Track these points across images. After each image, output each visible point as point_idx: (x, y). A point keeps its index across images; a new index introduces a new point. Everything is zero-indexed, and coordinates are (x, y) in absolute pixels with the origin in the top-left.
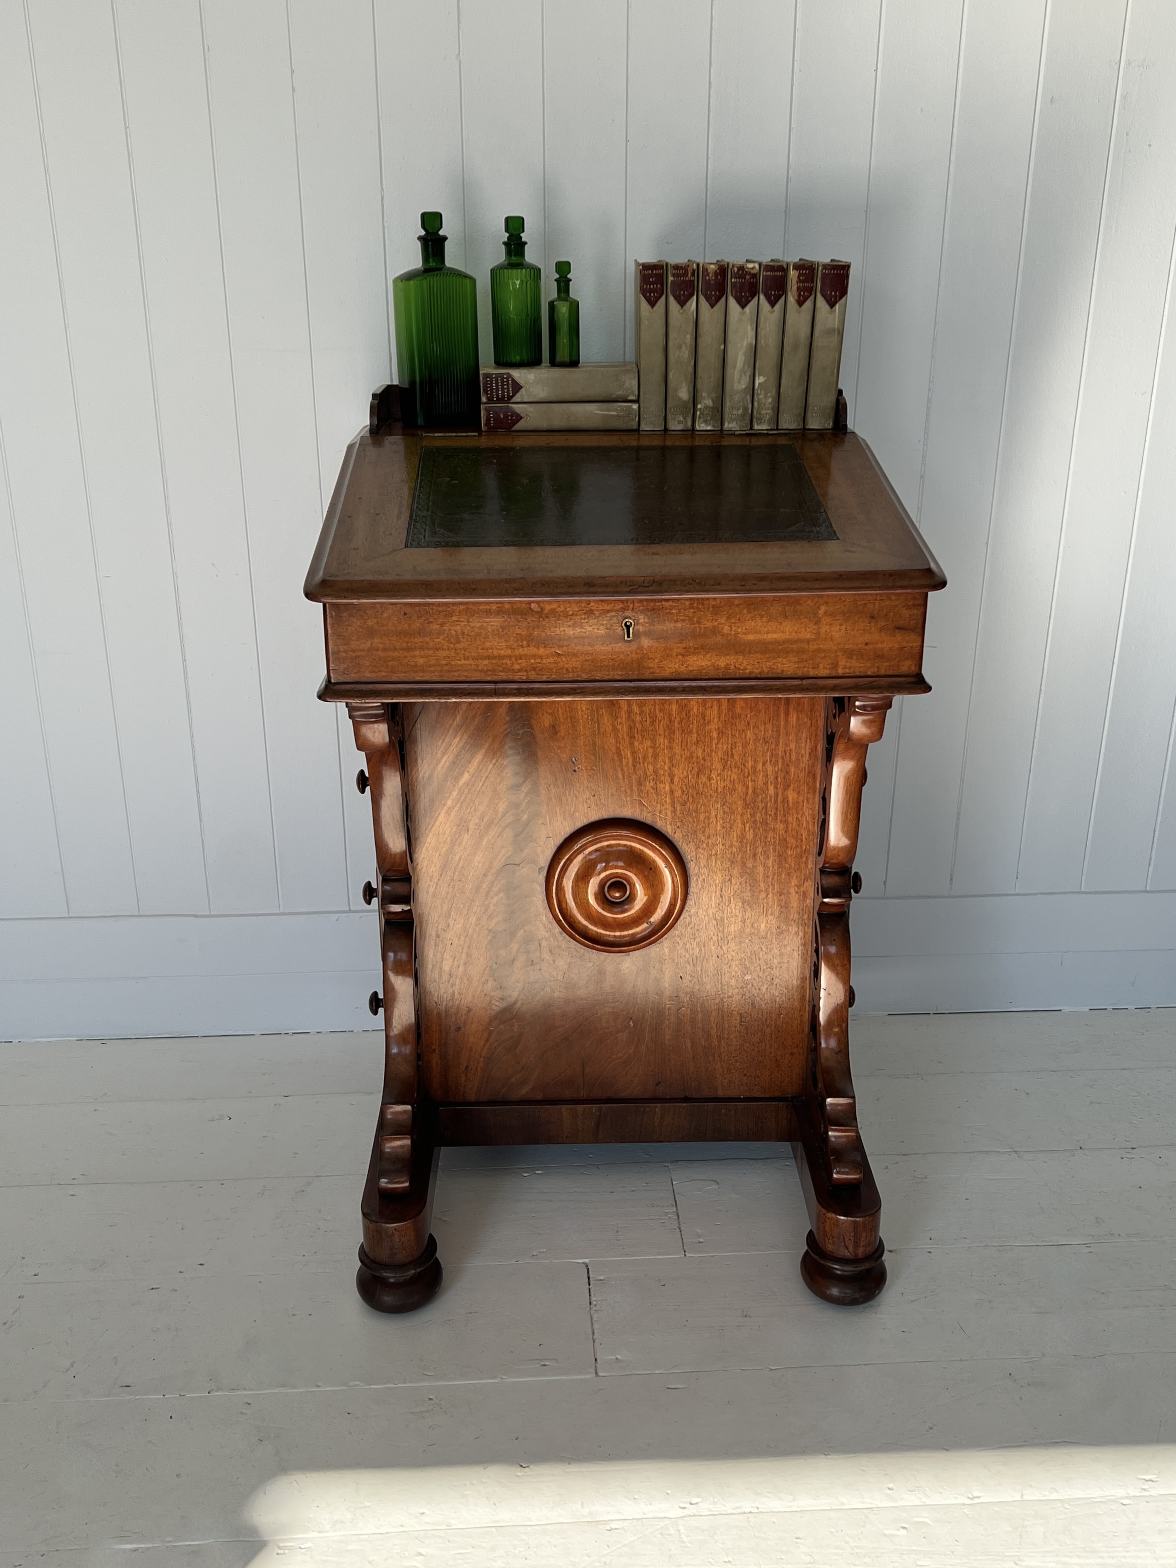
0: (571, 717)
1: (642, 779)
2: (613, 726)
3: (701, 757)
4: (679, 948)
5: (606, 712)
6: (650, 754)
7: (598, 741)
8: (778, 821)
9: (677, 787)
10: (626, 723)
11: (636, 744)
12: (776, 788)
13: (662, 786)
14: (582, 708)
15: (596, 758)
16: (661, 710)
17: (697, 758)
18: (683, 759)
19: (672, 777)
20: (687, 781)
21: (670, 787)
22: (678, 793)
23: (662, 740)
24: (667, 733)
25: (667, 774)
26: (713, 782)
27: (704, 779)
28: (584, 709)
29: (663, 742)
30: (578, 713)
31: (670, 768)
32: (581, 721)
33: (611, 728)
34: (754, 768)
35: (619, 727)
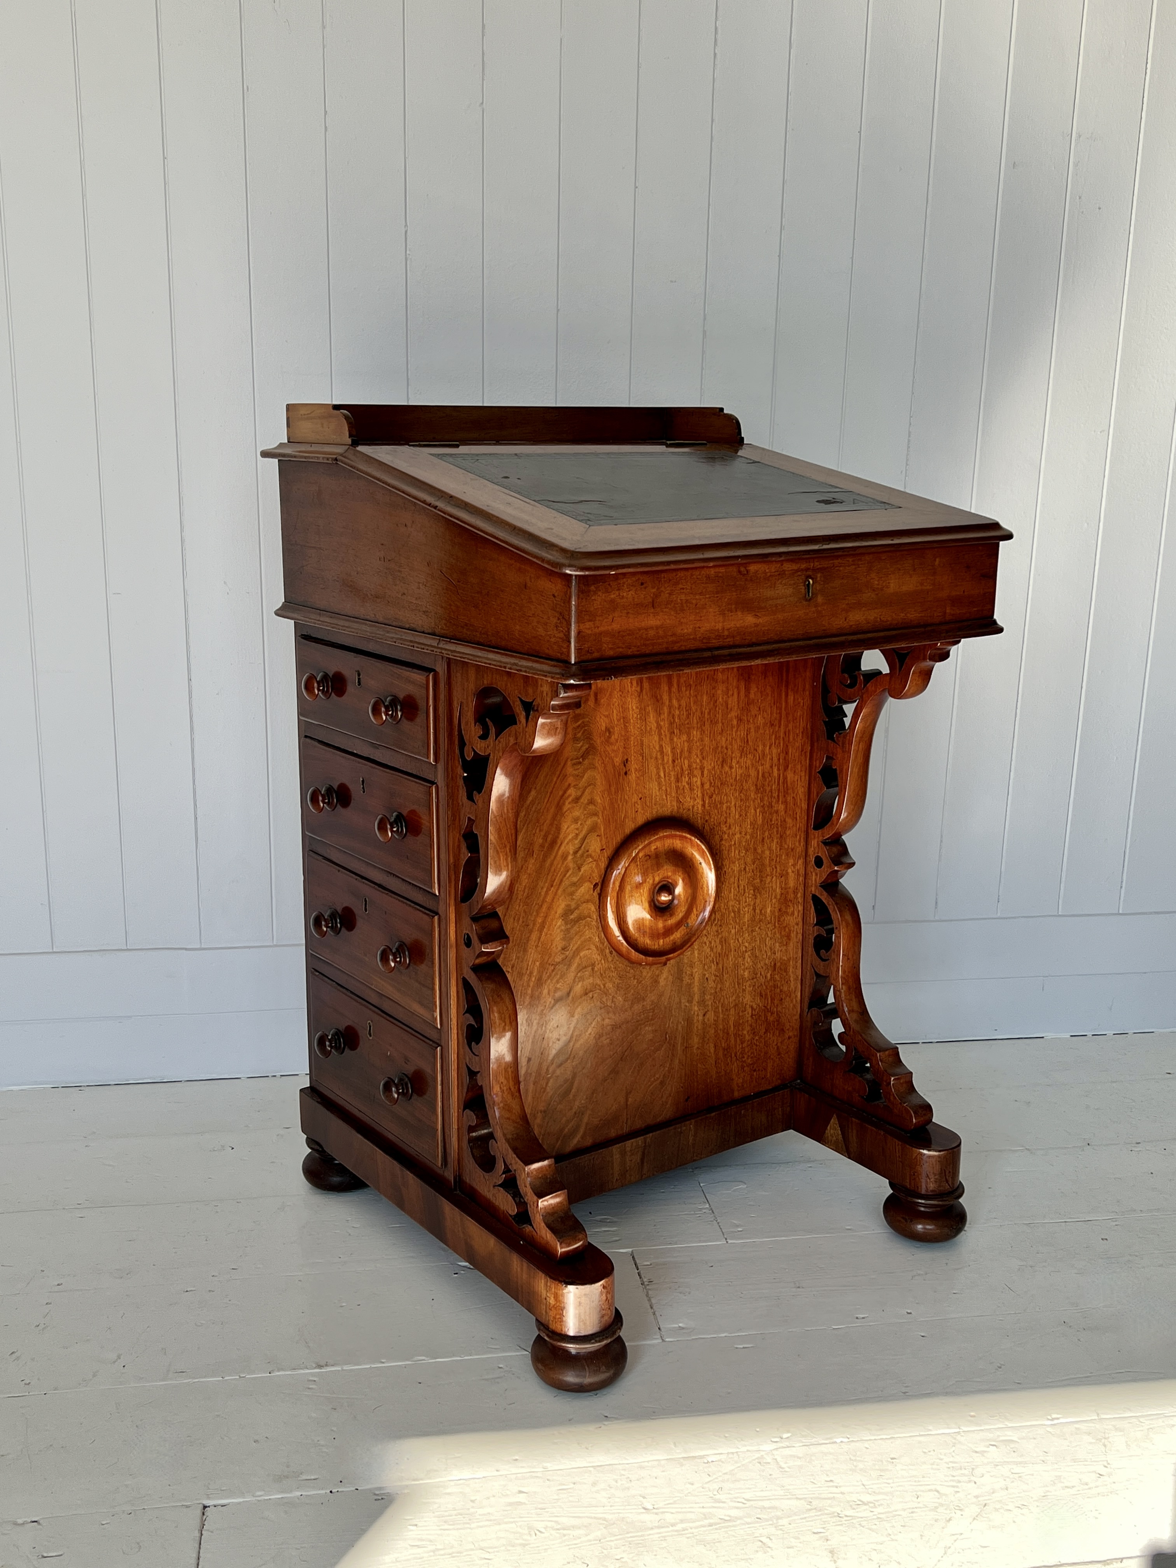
0: (624, 718)
1: (679, 776)
2: (657, 722)
3: (724, 746)
4: (706, 947)
5: (652, 709)
6: (686, 749)
7: (645, 740)
8: (780, 802)
9: (705, 780)
10: (667, 719)
11: (675, 739)
12: (779, 770)
13: (695, 779)
14: (632, 708)
15: (643, 759)
16: (695, 702)
17: (722, 747)
18: (711, 750)
19: (702, 769)
20: (713, 772)
21: (701, 780)
22: (707, 786)
23: (695, 733)
24: (699, 725)
25: (698, 767)
26: (733, 770)
27: (727, 769)
28: (634, 708)
29: (696, 734)
30: (629, 712)
31: (701, 761)
32: (632, 721)
33: (655, 725)
34: (763, 751)
35: (662, 723)
